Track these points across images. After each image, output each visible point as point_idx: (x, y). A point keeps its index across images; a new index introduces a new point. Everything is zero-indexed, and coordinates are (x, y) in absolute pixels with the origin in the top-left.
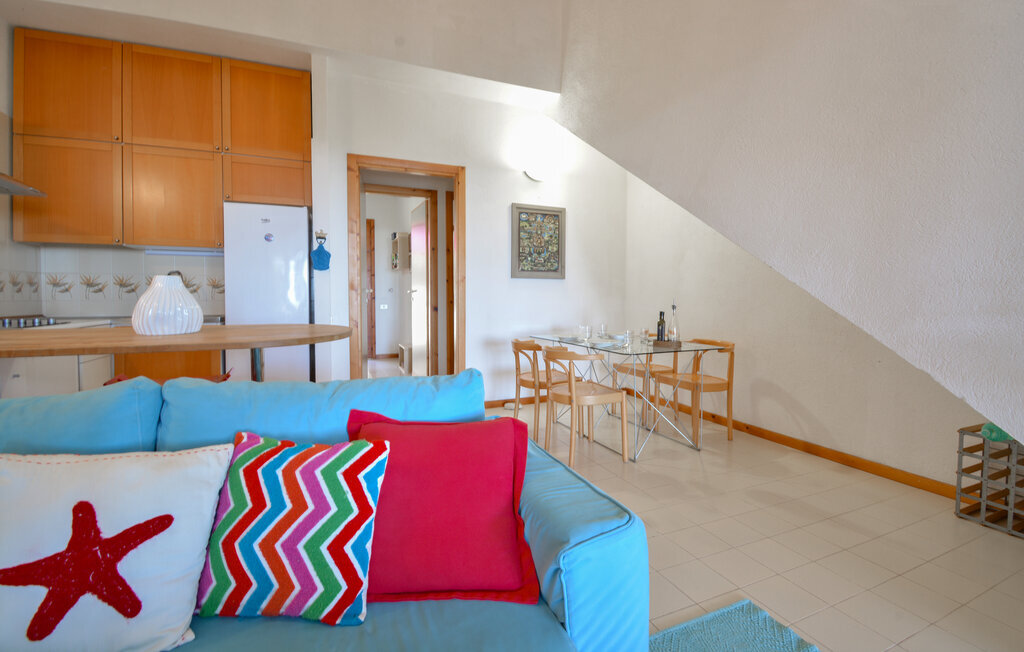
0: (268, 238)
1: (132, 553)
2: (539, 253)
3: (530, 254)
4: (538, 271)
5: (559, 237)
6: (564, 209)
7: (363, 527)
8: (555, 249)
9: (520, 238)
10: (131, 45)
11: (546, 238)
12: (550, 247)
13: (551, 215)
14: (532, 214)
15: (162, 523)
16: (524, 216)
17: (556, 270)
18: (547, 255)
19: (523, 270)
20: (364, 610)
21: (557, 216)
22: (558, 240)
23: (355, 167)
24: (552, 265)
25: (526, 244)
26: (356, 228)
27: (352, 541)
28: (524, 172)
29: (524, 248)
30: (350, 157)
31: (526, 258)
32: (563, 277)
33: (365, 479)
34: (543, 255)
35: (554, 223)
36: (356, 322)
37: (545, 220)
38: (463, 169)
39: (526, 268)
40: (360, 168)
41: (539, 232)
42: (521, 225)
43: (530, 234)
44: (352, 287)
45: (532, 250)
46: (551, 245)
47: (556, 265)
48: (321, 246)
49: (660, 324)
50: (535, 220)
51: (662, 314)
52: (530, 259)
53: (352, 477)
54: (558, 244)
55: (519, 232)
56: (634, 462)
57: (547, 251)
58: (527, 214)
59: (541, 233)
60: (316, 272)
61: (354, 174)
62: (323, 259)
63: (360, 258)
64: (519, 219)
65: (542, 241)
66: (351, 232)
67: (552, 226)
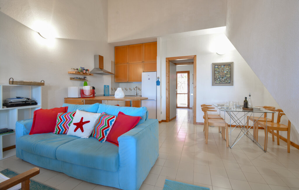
0: (149, 79)
1: (85, 124)
2: (222, 78)
3: (219, 78)
4: (222, 83)
5: (231, 72)
6: (233, 62)
7: (107, 129)
8: (229, 76)
9: (215, 73)
10: (129, 45)
11: (225, 72)
12: (227, 76)
13: (227, 65)
14: (220, 65)
15: (89, 122)
16: (216, 67)
17: (229, 83)
18: (226, 78)
19: (216, 83)
20: (104, 141)
21: (230, 65)
22: (230, 73)
23: (168, 61)
24: (228, 81)
25: (217, 75)
26: (168, 75)
27: (105, 130)
28: (217, 53)
29: (216, 76)
30: (166, 58)
31: (217, 79)
32: (233, 85)
33: (110, 121)
34: (224, 78)
35: (229, 67)
36: (167, 98)
37: (225, 67)
38: (196, 56)
39: (217, 83)
40: (169, 61)
41: (222, 71)
42: (215, 69)
43: (219, 72)
44: (166, 89)
45: (219, 77)
46: (227, 75)
47: (229, 81)
48: (158, 80)
49: (244, 101)
50: (221, 67)
51: (246, 98)
52: (219, 80)
53: (108, 121)
54: (230, 74)
55: (215, 72)
56: (231, 148)
57: (226, 77)
58: (218, 65)
59: (223, 71)
60: (157, 86)
61: (167, 62)
62: (158, 83)
63: (169, 82)
64: (215, 68)
65: (224, 73)
66: (166, 76)
67: (228, 68)
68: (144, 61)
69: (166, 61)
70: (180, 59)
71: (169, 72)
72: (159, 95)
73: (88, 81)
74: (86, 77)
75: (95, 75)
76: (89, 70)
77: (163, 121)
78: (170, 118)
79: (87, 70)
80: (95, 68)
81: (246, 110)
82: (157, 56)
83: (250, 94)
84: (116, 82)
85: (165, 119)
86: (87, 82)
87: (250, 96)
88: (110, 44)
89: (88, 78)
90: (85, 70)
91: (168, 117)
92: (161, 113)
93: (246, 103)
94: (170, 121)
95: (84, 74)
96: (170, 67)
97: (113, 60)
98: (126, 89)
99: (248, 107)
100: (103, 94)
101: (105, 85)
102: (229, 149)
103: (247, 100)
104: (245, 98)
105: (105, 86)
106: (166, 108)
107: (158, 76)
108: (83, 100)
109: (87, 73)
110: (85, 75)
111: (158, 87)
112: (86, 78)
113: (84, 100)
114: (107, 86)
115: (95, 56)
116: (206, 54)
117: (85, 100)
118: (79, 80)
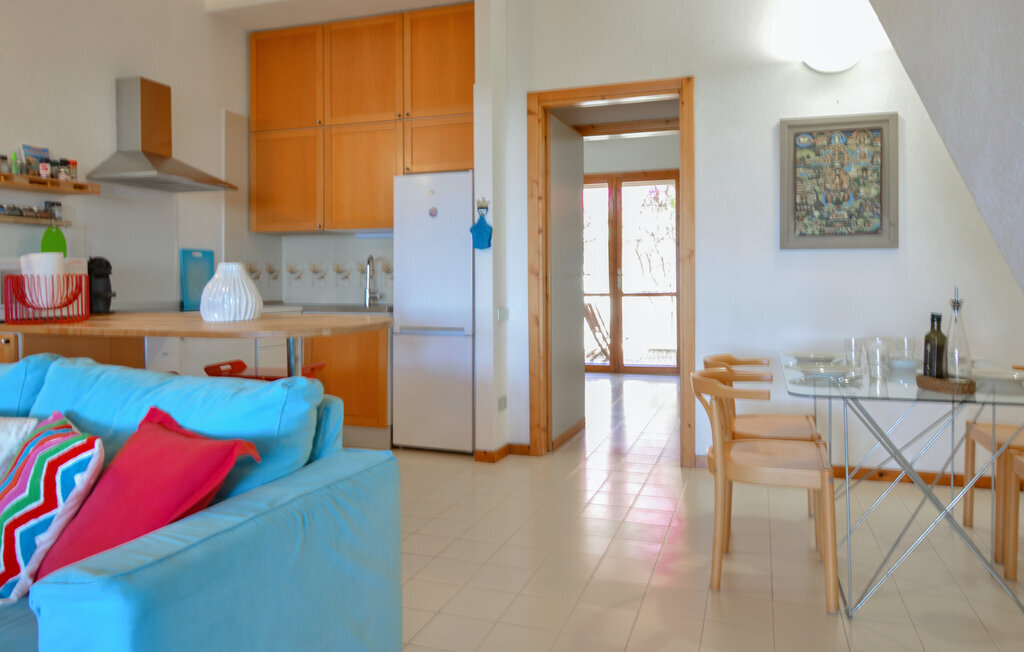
0: (433, 213)
2: (838, 203)
3: (819, 206)
4: (836, 234)
5: (884, 170)
6: (896, 115)
7: (42, 519)
8: (874, 192)
9: (795, 179)
10: (329, 24)
11: (853, 172)
12: (862, 191)
13: (864, 131)
14: (821, 133)
16: (803, 140)
17: (876, 232)
18: (857, 204)
19: (802, 235)
21: (879, 130)
22: (881, 175)
23: (536, 108)
24: (867, 222)
25: (808, 188)
26: (540, 191)
27: (23, 528)
28: (805, 65)
29: (804, 195)
30: (530, 96)
31: (809, 213)
32: (893, 243)
33: (61, 469)
34: (846, 205)
35: (872, 144)
36: (534, 320)
37: (850, 141)
38: (689, 80)
39: (809, 231)
40: (546, 110)
41: (837, 164)
42: (799, 155)
43: (818, 169)
44: (532, 271)
45: (822, 198)
46: (864, 185)
47: (876, 222)
48: (482, 218)
49: (928, 340)
50: (829, 143)
51: (936, 319)
52: (821, 217)
53: (53, 467)
54: (880, 182)
55: (795, 168)
56: (849, 617)
57: (856, 197)
58: (811, 134)
59: (842, 165)
60: (477, 251)
61: (535, 119)
62: (482, 235)
63: (545, 230)
64: (796, 146)
65: (845, 179)
66: (530, 195)
67: (866, 150)
68: (408, 109)
69: (530, 112)
70: (603, 98)
71: (546, 173)
72: (485, 303)
73: (68, 224)
74: (59, 204)
75: (120, 189)
76: (75, 164)
77: (511, 450)
78: (555, 435)
79: (65, 163)
80: (119, 152)
81: (937, 390)
82: (474, 82)
83: (957, 293)
84: (258, 232)
85: (524, 438)
86: (66, 233)
87: (956, 305)
88: (220, 18)
89: (73, 206)
90: (47, 161)
91: (543, 423)
92: (502, 403)
93: (936, 349)
94: (551, 447)
95: (43, 183)
96: (553, 145)
97: (239, 104)
98: (315, 272)
99: (951, 371)
100: (174, 297)
101: (189, 246)
102: (842, 620)
103: (944, 330)
104: (933, 321)
105: (186, 254)
106: (531, 374)
107: (484, 192)
108: (10, 335)
109: (63, 177)
110: (49, 192)
111: (485, 257)
112: (57, 211)
113: (18, 333)
114: (199, 255)
115: (120, 85)
116: (749, 69)
117: (26, 336)
118: (11, 219)
